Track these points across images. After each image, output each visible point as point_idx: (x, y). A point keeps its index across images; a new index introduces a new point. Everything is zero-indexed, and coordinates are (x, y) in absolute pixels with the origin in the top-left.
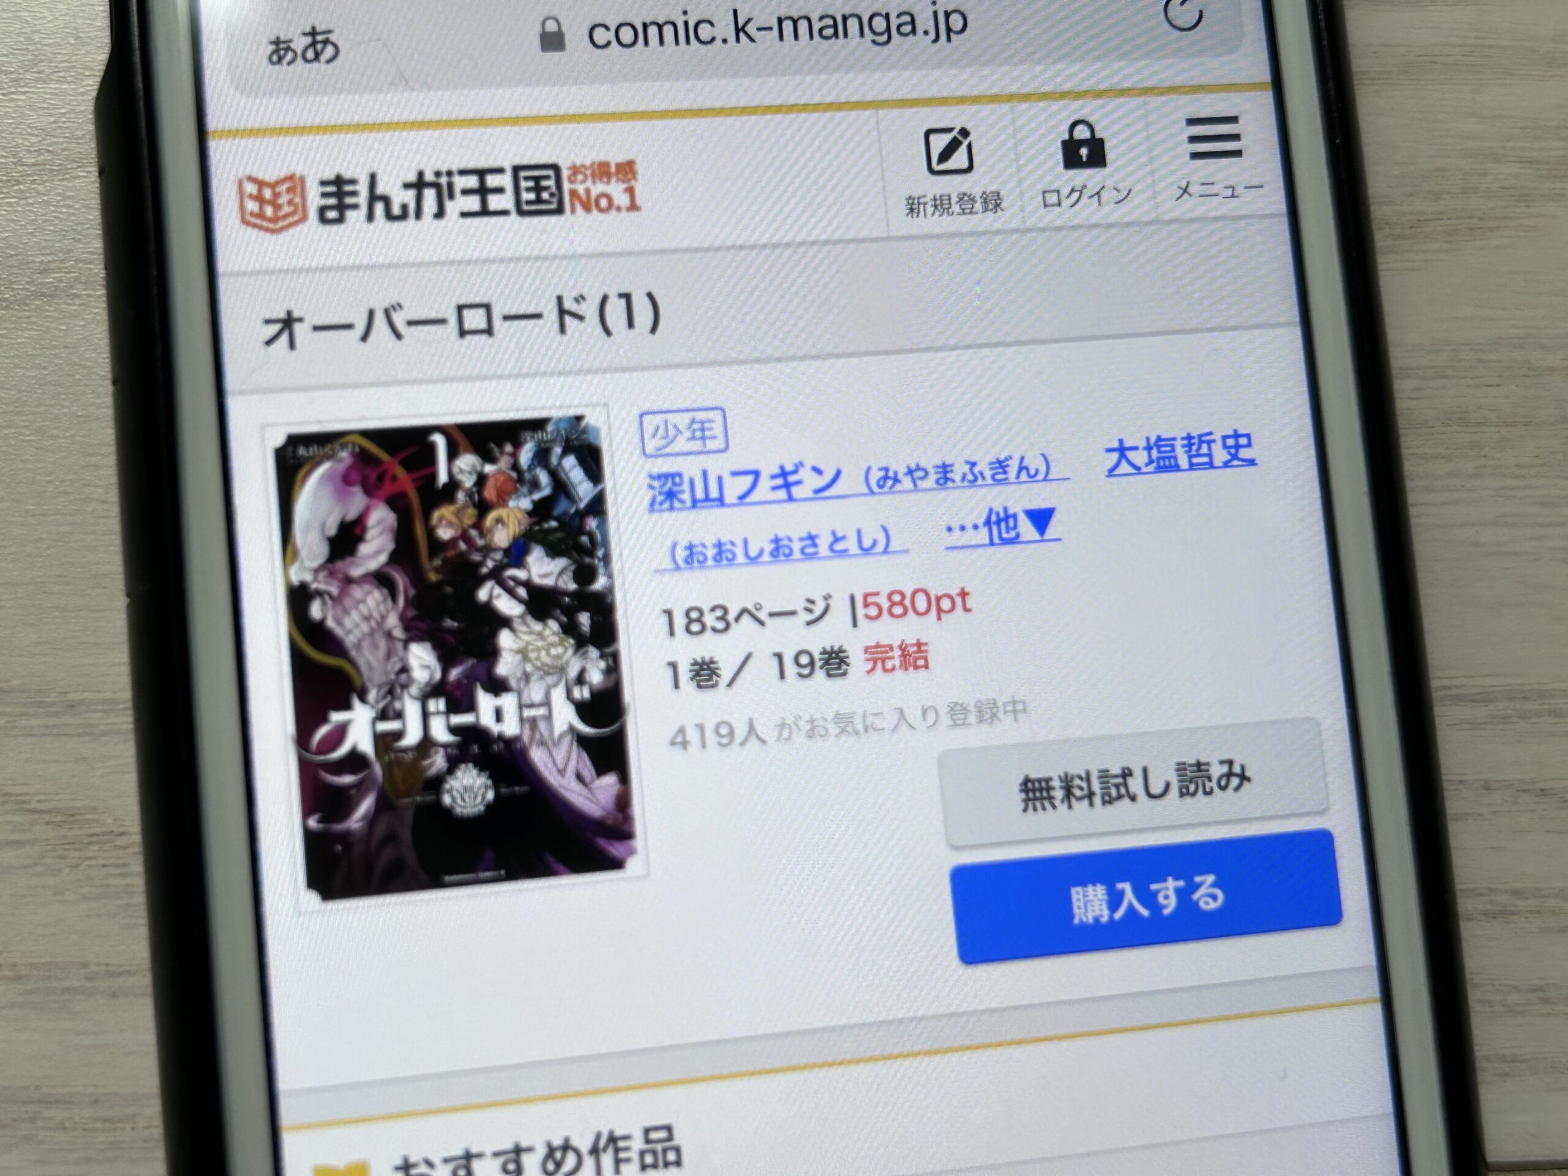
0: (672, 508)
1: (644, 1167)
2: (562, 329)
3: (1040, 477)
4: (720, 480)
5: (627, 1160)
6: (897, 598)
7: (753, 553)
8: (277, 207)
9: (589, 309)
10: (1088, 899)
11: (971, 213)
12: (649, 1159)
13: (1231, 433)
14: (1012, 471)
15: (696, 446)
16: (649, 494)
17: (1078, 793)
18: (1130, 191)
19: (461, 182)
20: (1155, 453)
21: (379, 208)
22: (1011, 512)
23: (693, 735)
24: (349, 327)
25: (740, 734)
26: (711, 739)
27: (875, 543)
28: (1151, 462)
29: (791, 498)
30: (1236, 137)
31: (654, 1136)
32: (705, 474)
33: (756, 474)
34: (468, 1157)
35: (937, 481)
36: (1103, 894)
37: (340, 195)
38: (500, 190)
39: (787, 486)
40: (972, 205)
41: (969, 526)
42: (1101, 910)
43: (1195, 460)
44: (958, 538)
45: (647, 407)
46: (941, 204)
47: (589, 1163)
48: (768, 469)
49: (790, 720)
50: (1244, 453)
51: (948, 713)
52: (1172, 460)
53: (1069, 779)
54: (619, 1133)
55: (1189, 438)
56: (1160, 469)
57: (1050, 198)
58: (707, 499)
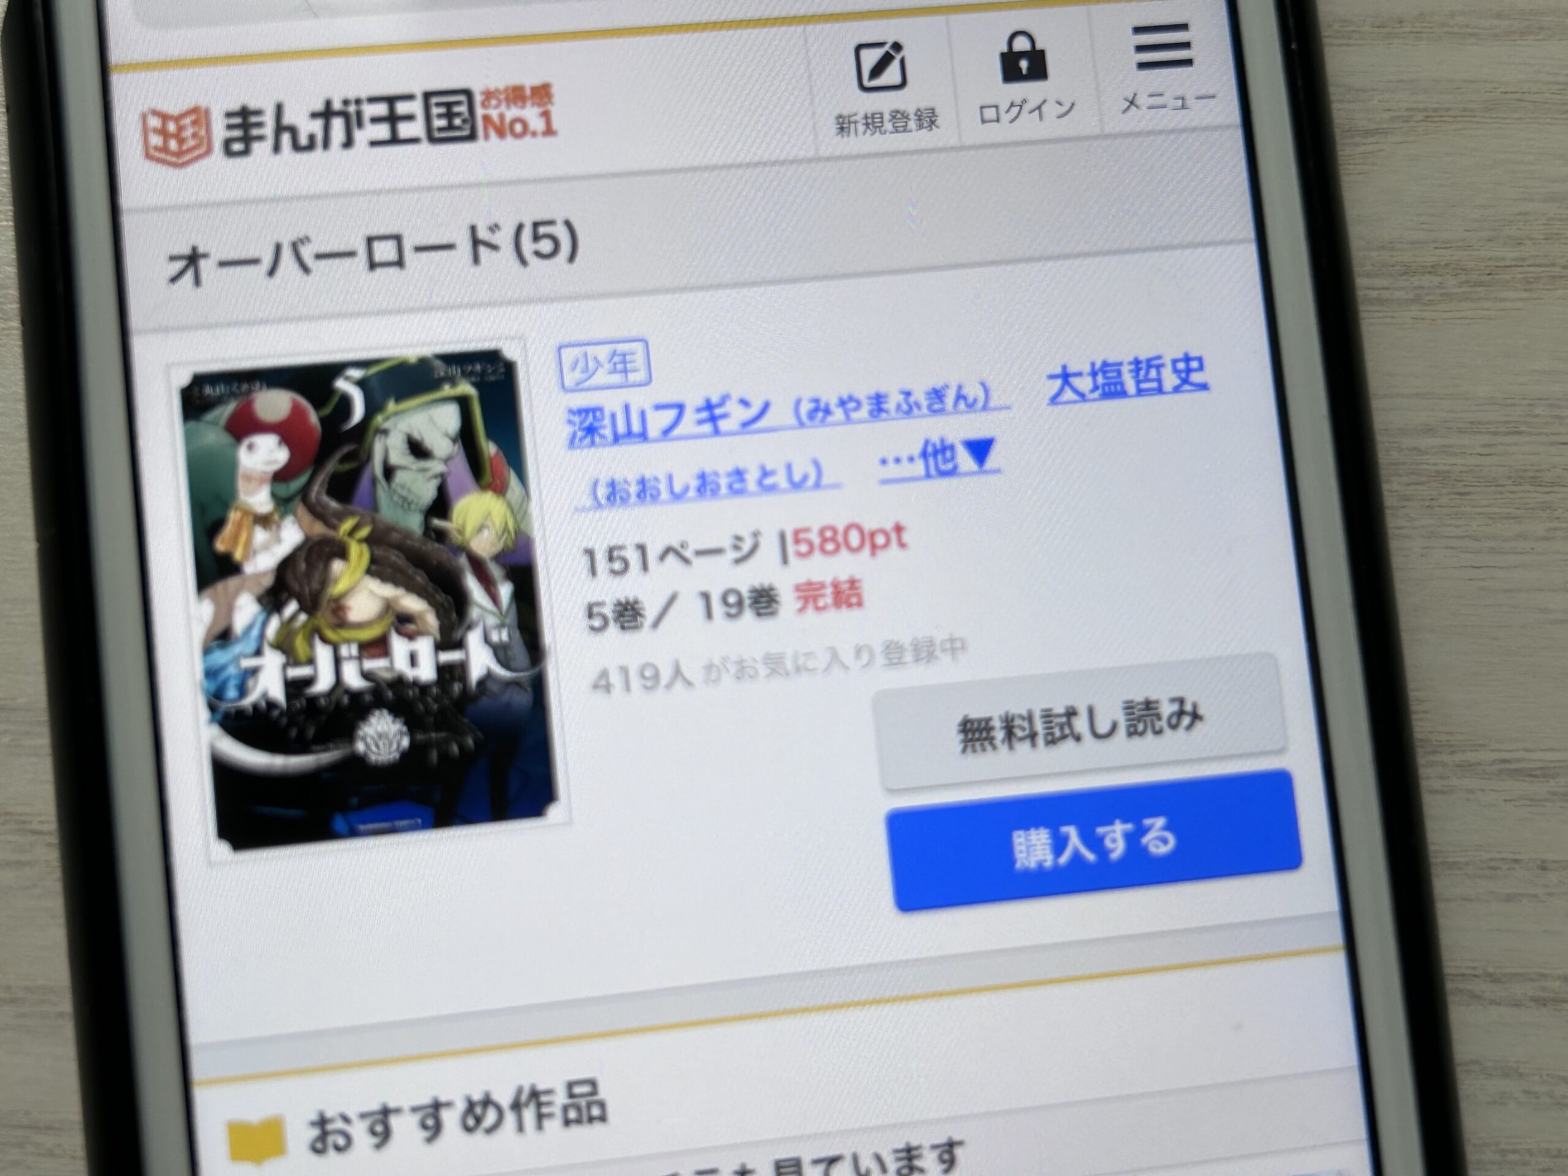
0: (593, 443)
1: (567, 1122)
2: (476, 259)
3: (980, 404)
4: (643, 415)
5: (550, 1115)
6: (829, 534)
7: (678, 488)
8: (181, 141)
9: (504, 239)
10: (1029, 843)
11: (905, 131)
12: (572, 1115)
13: (1180, 355)
14: (950, 399)
15: (617, 378)
16: (567, 430)
17: (1019, 733)
18: (1073, 104)
19: (371, 110)
20: (1100, 379)
21: (286, 138)
22: (948, 442)
23: (615, 679)
24: (255, 261)
25: (666, 675)
26: (635, 683)
27: (805, 478)
28: (1096, 388)
29: (717, 432)
30: (1186, 45)
31: (578, 1090)
32: (627, 408)
33: (680, 407)
34: (386, 1112)
35: (871, 413)
36: (1047, 839)
37: (246, 126)
38: (410, 118)
39: (713, 419)
40: (906, 122)
41: (904, 457)
42: (1044, 855)
43: (1144, 386)
44: (892, 471)
45: (567, 340)
46: (873, 122)
47: (510, 1118)
48: (693, 400)
49: (716, 662)
50: (1196, 377)
51: (882, 652)
52: (1119, 388)
53: (1010, 719)
54: (541, 1087)
55: (1137, 362)
56: (1106, 396)
57: (990, 113)
58: (629, 434)
